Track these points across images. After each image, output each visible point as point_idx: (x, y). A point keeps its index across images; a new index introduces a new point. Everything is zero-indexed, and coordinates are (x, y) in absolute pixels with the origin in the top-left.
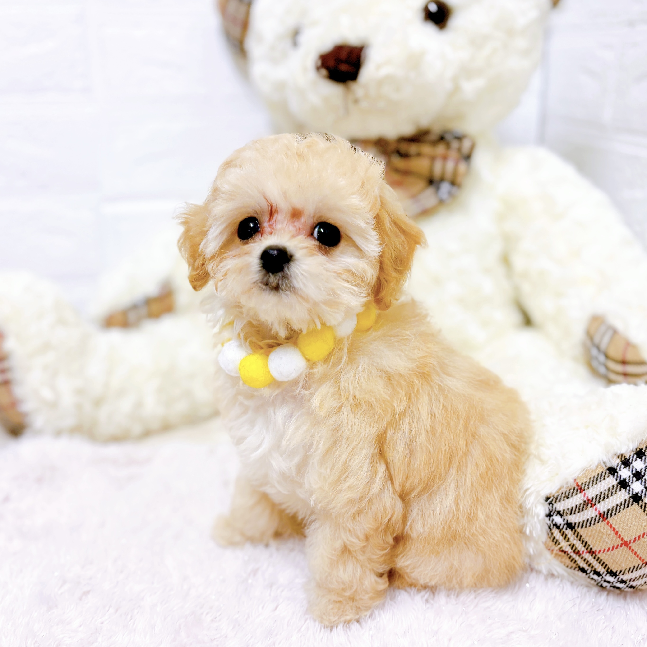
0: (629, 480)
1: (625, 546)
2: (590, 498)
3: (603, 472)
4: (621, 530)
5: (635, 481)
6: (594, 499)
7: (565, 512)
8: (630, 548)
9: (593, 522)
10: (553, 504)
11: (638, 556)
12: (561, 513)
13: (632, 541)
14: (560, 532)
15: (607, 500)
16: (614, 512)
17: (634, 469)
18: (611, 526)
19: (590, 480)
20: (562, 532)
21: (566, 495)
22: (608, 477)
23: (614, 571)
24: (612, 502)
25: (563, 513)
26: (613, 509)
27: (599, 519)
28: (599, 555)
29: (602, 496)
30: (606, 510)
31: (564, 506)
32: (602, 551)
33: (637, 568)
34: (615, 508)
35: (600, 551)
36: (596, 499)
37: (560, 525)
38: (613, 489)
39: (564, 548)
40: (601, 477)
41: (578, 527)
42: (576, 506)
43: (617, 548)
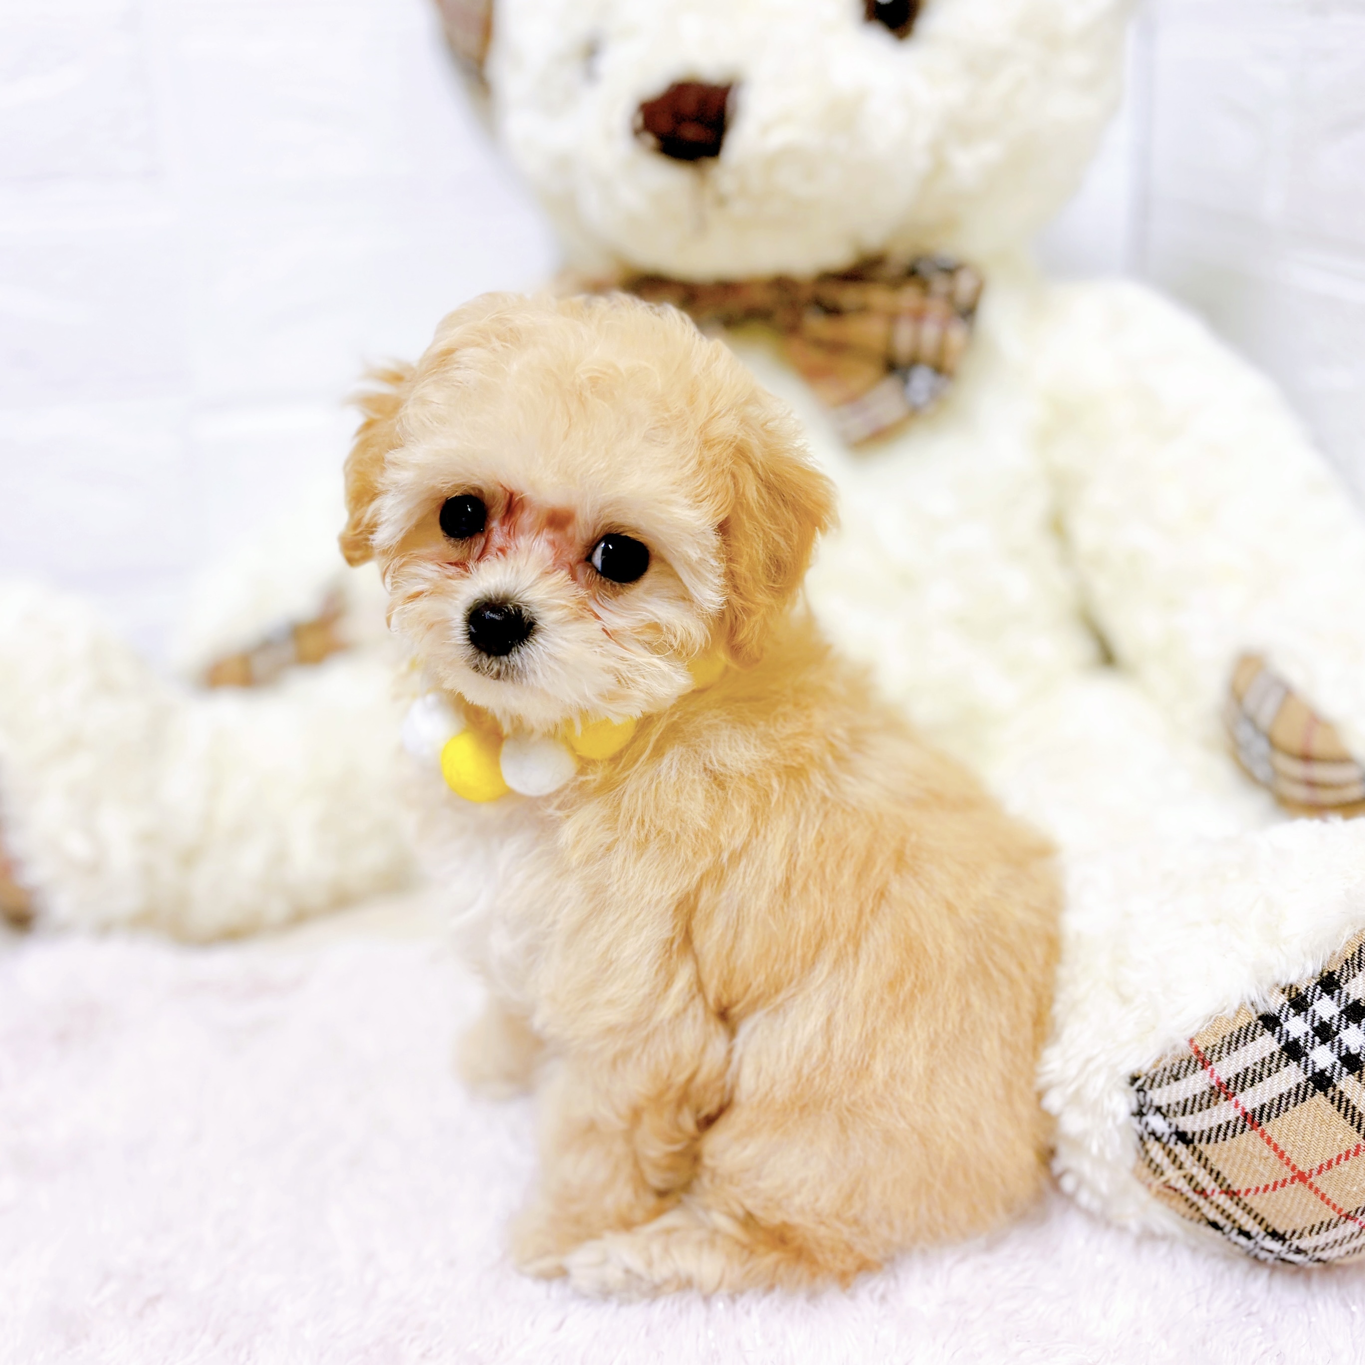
0: (1306, 1041)
1: (1300, 1183)
2: (1224, 1080)
3: (1249, 1024)
4: (1290, 1148)
5: (1319, 1045)
6: (1232, 1083)
7: (1172, 1108)
8: (1311, 1186)
9: (1230, 1132)
10: (1145, 1092)
11: (1328, 1203)
12: (1164, 1110)
13: (1315, 1172)
14: (1164, 1148)
15: (1259, 1085)
16: (1274, 1110)
17: (1317, 1018)
18: (1269, 1141)
19: (1223, 1041)
20: (1167, 1149)
21: (1173, 1073)
22: (1262, 1035)
23: (1281, 1231)
24: (1271, 1090)
25: (1168, 1111)
26: (1272, 1104)
27: (1244, 1126)
28: (1246, 1200)
29: (1250, 1077)
30: (1257, 1106)
31: (1169, 1098)
32: (1252, 1192)
33: (1329, 1225)
34: (1276, 1102)
35: (1248, 1191)
36: (1236, 1083)
37: (1163, 1134)
38: (1271, 1062)
39: (1172, 1183)
40: (1246, 1034)
41: (1200, 1141)
42: (1195, 1096)
43: (1283, 1185)
